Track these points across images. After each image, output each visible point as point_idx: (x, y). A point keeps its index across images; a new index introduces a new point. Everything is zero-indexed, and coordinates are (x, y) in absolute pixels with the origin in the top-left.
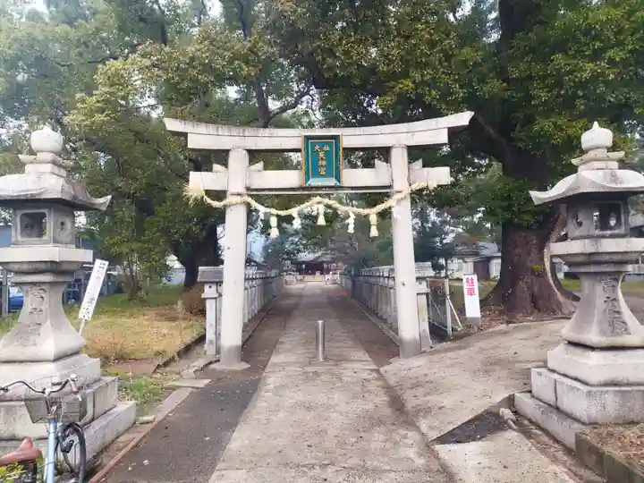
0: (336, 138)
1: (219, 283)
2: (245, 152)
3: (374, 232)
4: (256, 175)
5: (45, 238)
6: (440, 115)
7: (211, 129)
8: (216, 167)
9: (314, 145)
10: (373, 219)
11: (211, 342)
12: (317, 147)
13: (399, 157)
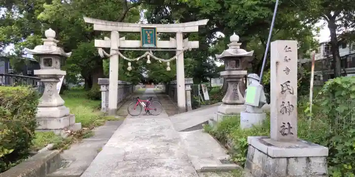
0: (154, 28)
1: (107, 85)
2: (117, 32)
3: (169, 69)
4: (122, 42)
5: (52, 67)
6: (195, 20)
7: (104, 22)
8: (106, 38)
9: (145, 31)
10: (168, 64)
11: (104, 109)
12: (147, 32)
13: (179, 37)
